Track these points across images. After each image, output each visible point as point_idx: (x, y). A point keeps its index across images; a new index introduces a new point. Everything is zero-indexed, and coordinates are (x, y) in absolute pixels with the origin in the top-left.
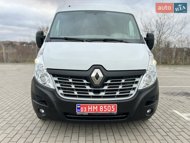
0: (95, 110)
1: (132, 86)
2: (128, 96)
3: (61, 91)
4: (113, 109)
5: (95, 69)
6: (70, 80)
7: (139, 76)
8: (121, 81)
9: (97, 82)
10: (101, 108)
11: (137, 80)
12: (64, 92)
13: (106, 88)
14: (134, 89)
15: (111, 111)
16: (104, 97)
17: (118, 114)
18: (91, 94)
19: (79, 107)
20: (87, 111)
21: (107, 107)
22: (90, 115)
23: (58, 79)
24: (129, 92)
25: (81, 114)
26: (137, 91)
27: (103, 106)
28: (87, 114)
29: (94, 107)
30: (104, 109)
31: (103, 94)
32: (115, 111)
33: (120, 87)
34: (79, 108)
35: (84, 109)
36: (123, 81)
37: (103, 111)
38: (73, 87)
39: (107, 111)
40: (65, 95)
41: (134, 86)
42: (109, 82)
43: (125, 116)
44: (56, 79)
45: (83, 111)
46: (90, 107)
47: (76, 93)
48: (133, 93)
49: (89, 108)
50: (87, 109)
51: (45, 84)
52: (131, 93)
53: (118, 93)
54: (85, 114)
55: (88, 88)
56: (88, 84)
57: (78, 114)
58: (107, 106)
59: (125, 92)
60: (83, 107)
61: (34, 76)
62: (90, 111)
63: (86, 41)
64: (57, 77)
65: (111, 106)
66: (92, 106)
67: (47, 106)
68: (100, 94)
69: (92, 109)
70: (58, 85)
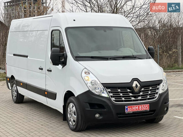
0: (137, 109)
2: (153, 98)
3: (113, 99)
4: (147, 108)
5: (134, 82)
6: (119, 90)
7: (159, 85)
9: (136, 90)
10: (140, 108)
11: (158, 87)
12: (115, 99)
13: (141, 94)
14: (157, 93)
16: (141, 100)
17: (150, 111)
18: (133, 99)
19: (127, 108)
20: (132, 110)
21: (143, 107)
22: (134, 113)
23: (111, 90)
25: (128, 113)
26: (159, 95)
27: (141, 106)
28: (132, 112)
29: (136, 107)
30: (142, 108)
31: (140, 98)
32: (148, 109)
33: (150, 92)
35: (130, 109)
36: (151, 88)
37: (141, 109)
38: (121, 95)
39: (144, 109)
40: (116, 101)
41: (157, 91)
42: (143, 89)
43: (153, 112)
44: (109, 90)
45: (130, 111)
46: (134, 107)
47: (123, 99)
48: (157, 96)
49: (133, 108)
50: (132, 109)
52: (155, 96)
53: (148, 97)
54: (130, 113)
55: (131, 94)
56: (130, 92)
57: (126, 113)
59: (152, 96)
60: (130, 107)
61: (89, 90)
62: (134, 110)
63: (110, 59)
64: (109, 89)
65: (146, 105)
66: (135, 106)
67: (105, 110)
68: (138, 98)
69: (135, 109)
70: (111, 94)
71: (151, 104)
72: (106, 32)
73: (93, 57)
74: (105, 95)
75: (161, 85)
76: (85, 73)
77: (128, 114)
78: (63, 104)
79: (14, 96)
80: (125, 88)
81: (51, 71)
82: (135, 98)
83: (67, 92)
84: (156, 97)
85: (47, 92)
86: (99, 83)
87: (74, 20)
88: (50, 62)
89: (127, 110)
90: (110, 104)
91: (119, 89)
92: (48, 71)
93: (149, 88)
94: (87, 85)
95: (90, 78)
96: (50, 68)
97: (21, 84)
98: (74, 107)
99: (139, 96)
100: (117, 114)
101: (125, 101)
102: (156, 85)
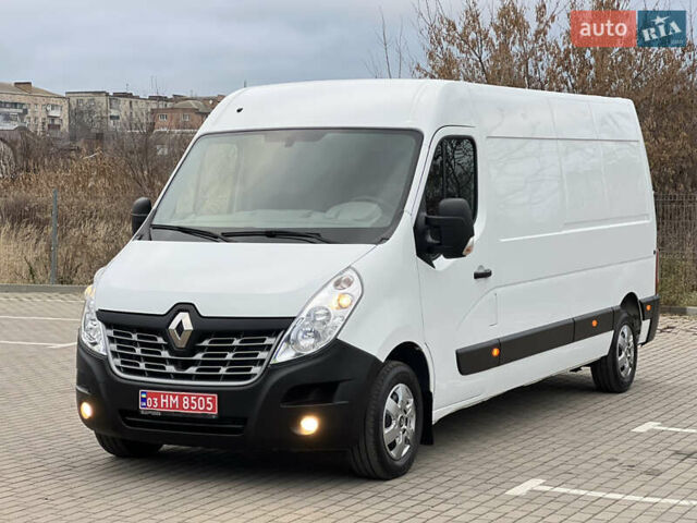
0: (174, 405)
1: (256, 355)
2: (248, 377)
3: (118, 361)
4: (209, 406)
5: (180, 313)
6: (135, 337)
7: (274, 333)
8: (232, 341)
10: (185, 402)
11: (269, 341)
12: (122, 362)
13: (199, 356)
14: (260, 362)
15: (205, 410)
17: (221, 418)
18: (170, 369)
19: (144, 396)
20: (159, 406)
21: (196, 401)
22: (166, 417)
23: (115, 333)
24: (249, 369)
25: (148, 413)
26: (267, 368)
27: (190, 397)
28: (160, 414)
29: (171, 398)
30: (191, 404)
31: (192, 370)
32: (214, 410)
33: (230, 356)
34: (144, 400)
35: (153, 403)
36: (236, 342)
37: (190, 409)
38: (138, 351)
39: (197, 409)
40: (127, 371)
41: (262, 355)
42: (206, 343)
43: (240, 426)
44: (111, 333)
45: (152, 407)
46: (164, 398)
47: (142, 366)
48: (258, 371)
49: (163, 400)
50: (159, 401)
51: (95, 344)
52: (252, 371)
53: (223, 371)
54: (154, 414)
55: (165, 354)
56: (166, 348)
57: (142, 413)
58: (197, 397)
59: (240, 368)
60: (152, 396)
62: (165, 407)
64: (111, 328)
65: (205, 397)
66: (169, 395)
67: (90, 394)
68: (186, 368)
69: (167, 403)
70: (114, 347)
71: (223, 396)
77: (149, 417)
82: (177, 368)
87: (239, 111)
89: (145, 404)
91: (134, 332)
99: (194, 363)
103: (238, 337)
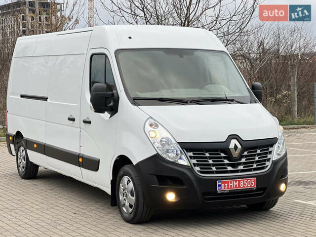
0: (236, 186)
1: (266, 156)
2: (263, 168)
4: (253, 184)
5: (232, 140)
6: (207, 155)
7: (272, 146)
9: (236, 154)
10: (241, 184)
11: (271, 149)
12: (201, 168)
13: (243, 160)
14: (269, 160)
15: (251, 186)
16: (242, 171)
17: (258, 189)
18: (230, 168)
19: (220, 184)
20: (228, 188)
21: (247, 182)
22: (231, 192)
23: (194, 154)
24: (265, 164)
25: (222, 192)
26: (272, 162)
27: (243, 181)
28: (228, 191)
30: (244, 184)
31: (241, 167)
32: (254, 186)
33: (257, 158)
34: (220, 186)
35: (225, 187)
36: (259, 151)
37: (244, 187)
38: (211, 162)
39: (247, 186)
40: (201, 172)
41: (269, 156)
42: (246, 153)
43: (262, 192)
44: (191, 154)
46: (231, 183)
47: (214, 169)
48: (269, 164)
49: (230, 184)
50: (228, 185)
53: (255, 166)
54: (225, 192)
55: (226, 161)
56: (225, 158)
57: (219, 192)
58: (247, 180)
59: (261, 164)
60: (224, 183)
61: (158, 154)
62: (231, 188)
63: (191, 102)
64: (190, 152)
65: (251, 180)
66: (233, 181)
67: (185, 187)
68: (237, 167)
69: (233, 185)
70: (194, 161)
71: (259, 178)
72: (183, 57)
73: (162, 99)
74: (184, 162)
75: (276, 146)
76: (151, 125)
77: (222, 194)
78: (111, 179)
79: (21, 166)
80: (216, 150)
81: (90, 122)
82: (233, 167)
83: (118, 157)
84: (267, 166)
85: (82, 157)
86: (173, 141)
87: (130, 38)
88: (91, 107)
89: (220, 188)
90: (192, 178)
91: (206, 152)
92: (85, 122)
93: (256, 151)
94: (154, 145)
95: (160, 134)
96: (88, 118)
97: (35, 146)
98: (131, 182)
99: (240, 164)
100: (204, 194)
101: (217, 172)
102: (268, 146)
103: (259, 149)
